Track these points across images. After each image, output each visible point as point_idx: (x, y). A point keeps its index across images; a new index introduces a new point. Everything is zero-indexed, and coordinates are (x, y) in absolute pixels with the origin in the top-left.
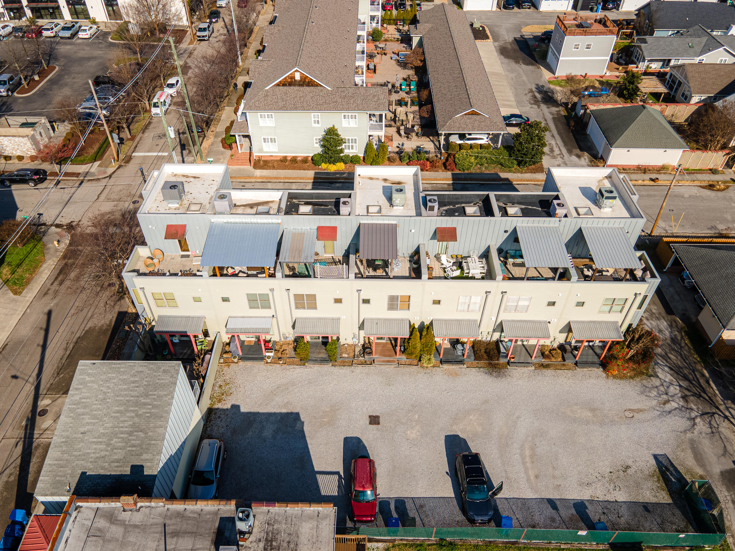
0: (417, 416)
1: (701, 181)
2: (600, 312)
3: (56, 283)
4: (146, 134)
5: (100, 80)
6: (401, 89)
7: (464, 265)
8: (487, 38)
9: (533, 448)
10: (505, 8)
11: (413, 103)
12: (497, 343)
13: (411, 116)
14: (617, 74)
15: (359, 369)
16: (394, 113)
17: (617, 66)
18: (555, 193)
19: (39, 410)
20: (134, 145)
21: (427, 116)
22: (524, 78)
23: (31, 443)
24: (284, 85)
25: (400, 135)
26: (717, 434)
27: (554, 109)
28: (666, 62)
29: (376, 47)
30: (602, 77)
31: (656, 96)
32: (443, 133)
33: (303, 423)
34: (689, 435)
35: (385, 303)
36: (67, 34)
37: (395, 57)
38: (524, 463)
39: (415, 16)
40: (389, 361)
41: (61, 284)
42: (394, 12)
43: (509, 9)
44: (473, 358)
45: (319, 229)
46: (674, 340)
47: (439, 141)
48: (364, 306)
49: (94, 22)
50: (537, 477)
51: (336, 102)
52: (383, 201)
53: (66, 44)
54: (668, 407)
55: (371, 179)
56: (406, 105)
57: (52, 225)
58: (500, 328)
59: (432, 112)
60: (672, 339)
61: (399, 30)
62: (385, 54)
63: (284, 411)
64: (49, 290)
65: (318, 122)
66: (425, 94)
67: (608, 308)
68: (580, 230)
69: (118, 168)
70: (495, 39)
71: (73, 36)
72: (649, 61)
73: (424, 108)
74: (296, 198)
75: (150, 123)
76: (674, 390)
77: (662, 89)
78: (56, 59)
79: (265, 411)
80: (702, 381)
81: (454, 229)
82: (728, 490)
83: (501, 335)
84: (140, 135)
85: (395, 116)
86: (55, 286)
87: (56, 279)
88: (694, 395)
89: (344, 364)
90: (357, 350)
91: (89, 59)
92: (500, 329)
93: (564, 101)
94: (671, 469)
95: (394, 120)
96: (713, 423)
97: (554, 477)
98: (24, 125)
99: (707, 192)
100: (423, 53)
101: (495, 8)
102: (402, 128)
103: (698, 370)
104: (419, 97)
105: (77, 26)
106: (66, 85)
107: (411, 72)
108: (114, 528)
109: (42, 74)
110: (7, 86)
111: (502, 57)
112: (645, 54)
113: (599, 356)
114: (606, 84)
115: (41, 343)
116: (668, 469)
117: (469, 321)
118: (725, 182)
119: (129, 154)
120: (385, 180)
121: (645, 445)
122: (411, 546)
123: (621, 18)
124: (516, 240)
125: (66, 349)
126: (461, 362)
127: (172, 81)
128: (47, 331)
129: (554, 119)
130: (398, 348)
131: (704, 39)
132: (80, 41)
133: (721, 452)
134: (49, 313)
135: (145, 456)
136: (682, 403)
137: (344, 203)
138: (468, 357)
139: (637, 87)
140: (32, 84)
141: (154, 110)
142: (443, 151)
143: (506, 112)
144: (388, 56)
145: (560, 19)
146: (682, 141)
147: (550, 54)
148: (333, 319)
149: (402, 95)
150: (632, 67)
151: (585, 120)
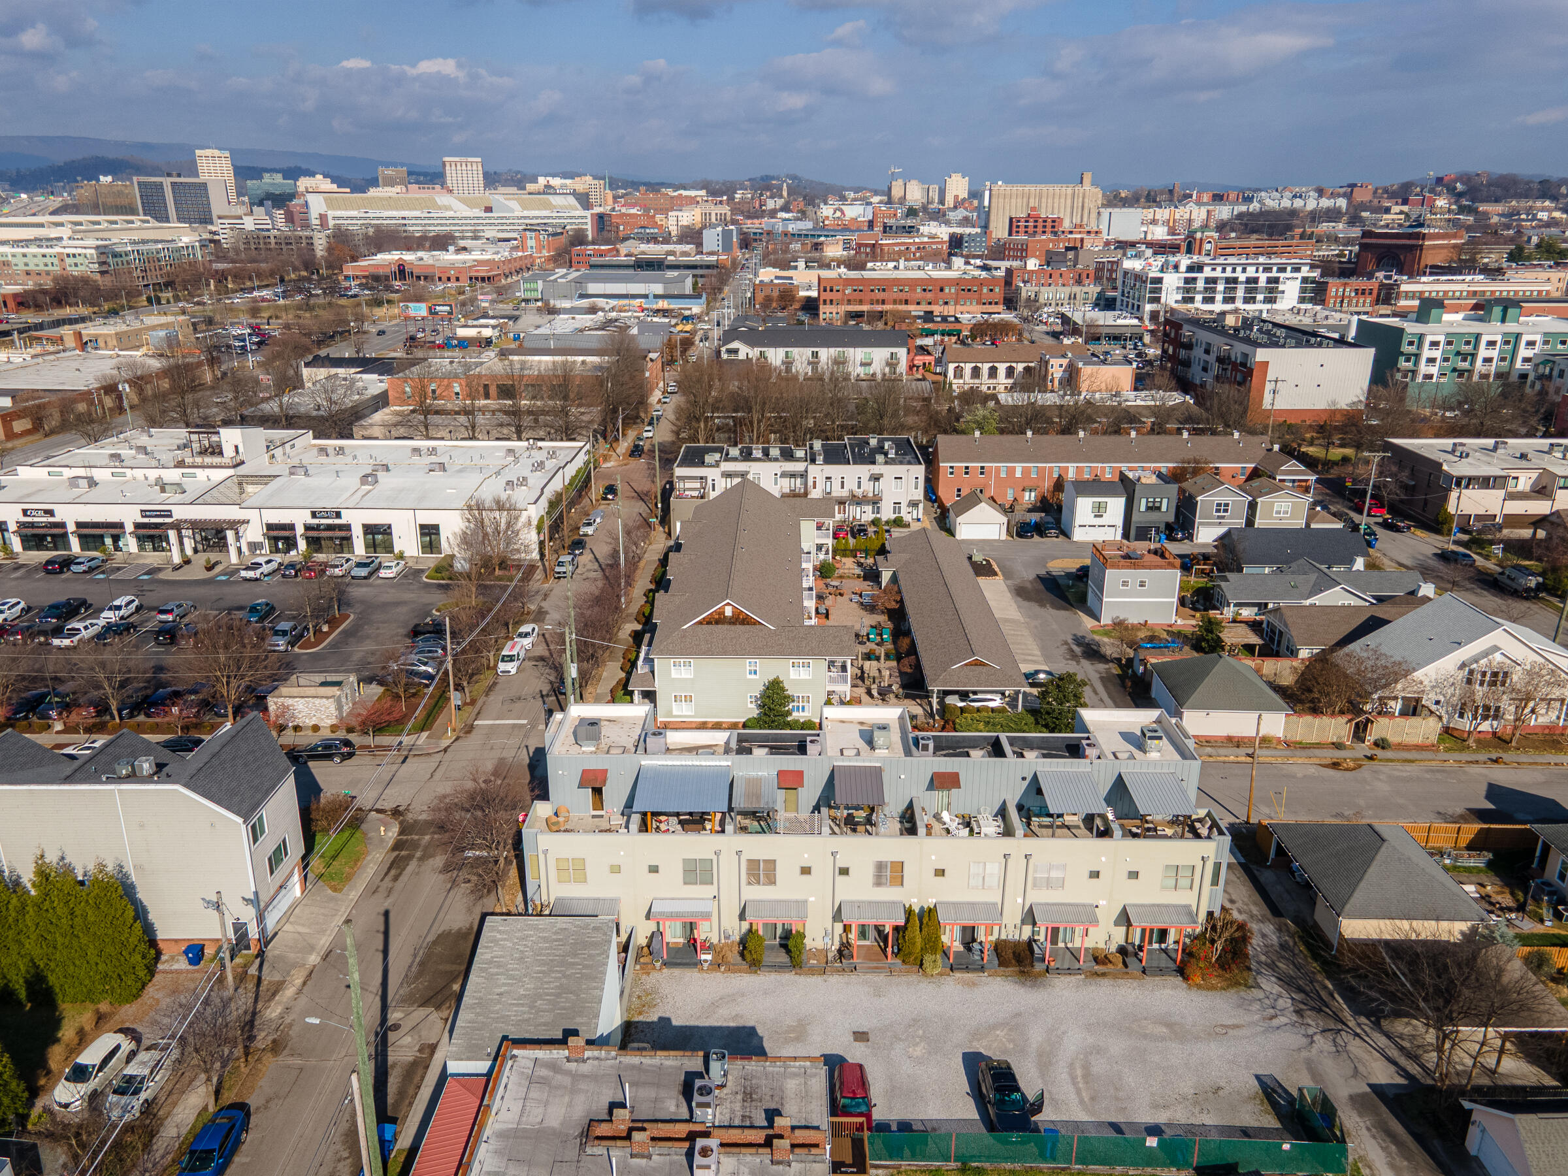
0: (921, 1032)
1: (1320, 758)
2: (1164, 888)
3: (387, 879)
4: (491, 698)
5: (419, 629)
6: (868, 639)
7: (974, 825)
8: (995, 574)
9: (1086, 1067)
10: (1019, 535)
11: (887, 657)
12: (1030, 943)
13: (886, 673)
14: (1194, 622)
15: (835, 979)
16: (861, 669)
17: (1193, 613)
18: (1086, 735)
19: (390, 1023)
20: (476, 711)
21: (909, 671)
22: (1055, 626)
23: (385, 1060)
24: (709, 623)
25: (872, 696)
26: (1345, 1054)
27: (1102, 667)
28: (1262, 607)
29: (827, 585)
30: (1170, 626)
31: (1249, 649)
32: (936, 689)
33: (761, 1038)
34: (1304, 1054)
35: (869, 872)
36: (363, 572)
37: (856, 598)
38: (1075, 1083)
39: (883, 545)
40: (877, 968)
41: (396, 878)
42: (852, 541)
43: (1027, 537)
44: (996, 962)
45: (781, 774)
46: (1283, 946)
47: (930, 704)
48: (841, 879)
49: (401, 556)
50: (1093, 1099)
51: (782, 645)
52: (861, 744)
53: (358, 585)
54: (1275, 1022)
55: (843, 722)
56: (878, 659)
57: (370, 810)
58: (1030, 917)
59: (918, 667)
60: (1281, 945)
61: (860, 565)
62: (841, 595)
63: (732, 1024)
64: (378, 887)
65: (755, 673)
66: (904, 643)
67: (1172, 882)
68: (1120, 775)
69: (457, 739)
70: (1007, 575)
71: (371, 574)
72: (1235, 605)
73: (905, 661)
74: (746, 741)
75: (495, 684)
76: (1285, 1003)
77: (1254, 639)
78: (349, 605)
79: (707, 1024)
80: (1323, 994)
81: (957, 775)
82: (1361, 1115)
83: (1033, 932)
84: (483, 698)
85: (863, 672)
86: (388, 882)
87: (386, 874)
88: (1313, 1009)
89: (813, 971)
90: (830, 955)
91: (397, 604)
92: (1030, 920)
93: (1115, 655)
94: (1280, 1091)
95: (862, 678)
96: (1339, 1040)
97: (1117, 1099)
98: (324, 684)
99: (1331, 772)
100: (899, 592)
101: (1004, 537)
102: (874, 687)
103: (1318, 981)
104: (896, 649)
105: (377, 561)
106: (368, 637)
107: (882, 619)
108: (559, 1077)
109: (333, 623)
110: (288, 638)
111: (1019, 599)
112: (1229, 596)
113: (1175, 961)
114: (1178, 636)
115: (381, 947)
116: (1275, 1092)
117: (986, 904)
118: (1355, 760)
119: (469, 722)
120: (862, 723)
121: (1243, 1064)
122: (922, 1172)
123: (1196, 551)
124: (1039, 792)
125: (415, 956)
126: (982, 969)
127: (525, 628)
128: (386, 933)
129: (1102, 678)
130: (889, 950)
131: (1313, 577)
132: (380, 581)
133: (1350, 1072)
134: (386, 914)
135: (579, 1020)
136: (1295, 1018)
137: (812, 742)
138: (990, 961)
139: (1219, 637)
140: (320, 635)
141: (502, 666)
142: (937, 717)
143: (1026, 668)
144: (846, 597)
145: (1097, 550)
146: (1281, 702)
147: (1090, 596)
148: (797, 901)
149: (871, 646)
150: (1213, 613)
151: (1147, 678)
